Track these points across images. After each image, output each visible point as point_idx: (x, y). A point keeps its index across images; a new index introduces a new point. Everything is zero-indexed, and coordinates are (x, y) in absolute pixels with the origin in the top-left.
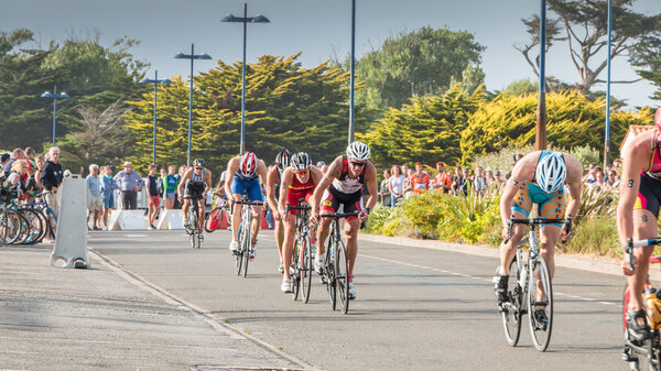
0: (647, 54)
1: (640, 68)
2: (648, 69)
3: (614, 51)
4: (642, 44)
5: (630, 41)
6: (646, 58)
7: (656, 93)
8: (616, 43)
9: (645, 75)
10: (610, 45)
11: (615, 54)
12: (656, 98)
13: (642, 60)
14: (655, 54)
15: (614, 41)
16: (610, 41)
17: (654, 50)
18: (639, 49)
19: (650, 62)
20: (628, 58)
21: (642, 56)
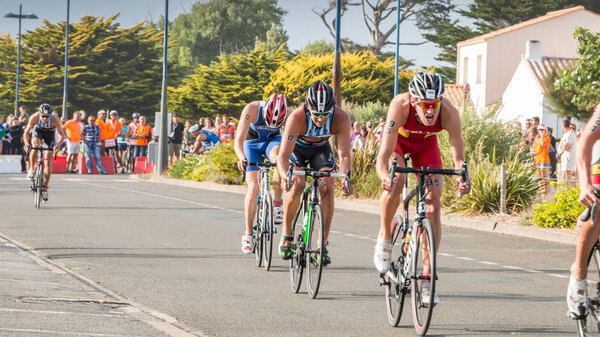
0: (432, 19)
1: (426, 32)
2: (433, 32)
3: (403, 15)
4: (429, 10)
5: (418, 7)
6: (432, 22)
7: (440, 55)
8: (405, 9)
9: (430, 38)
10: (400, 10)
11: (404, 18)
12: (440, 59)
13: (428, 24)
14: (440, 19)
15: (403, 6)
16: (400, 7)
17: (439, 15)
18: (425, 15)
19: (435, 27)
20: (416, 22)
21: (428, 21)
